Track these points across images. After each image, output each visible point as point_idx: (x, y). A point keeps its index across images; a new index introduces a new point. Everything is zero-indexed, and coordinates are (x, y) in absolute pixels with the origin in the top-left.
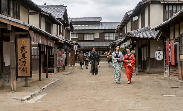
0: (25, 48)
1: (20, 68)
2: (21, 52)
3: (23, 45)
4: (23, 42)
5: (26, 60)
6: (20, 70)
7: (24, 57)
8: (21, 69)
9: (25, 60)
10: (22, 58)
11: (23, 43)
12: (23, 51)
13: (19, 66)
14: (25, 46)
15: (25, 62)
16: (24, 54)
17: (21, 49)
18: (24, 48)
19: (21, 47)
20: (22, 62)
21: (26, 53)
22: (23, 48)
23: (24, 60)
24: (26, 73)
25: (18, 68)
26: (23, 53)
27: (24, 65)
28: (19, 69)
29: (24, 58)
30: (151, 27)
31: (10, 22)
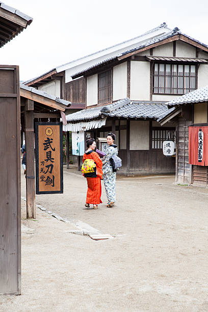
0: (52, 142)
1: (42, 177)
2: (45, 149)
3: (48, 137)
4: (49, 131)
5: (53, 164)
6: (42, 180)
7: (50, 157)
8: (45, 179)
9: (51, 163)
10: (47, 160)
11: (47, 133)
12: (47, 148)
13: (40, 175)
14: (52, 139)
15: (52, 166)
16: (50, 152)
17: (44, 144)
18: (50, 143)
19: (46, 141)
20: (46, 166)
21: (54, 150)
22: (48, 142)
23: (49, 163)
24: (53, 186)
25: (40, 177)
26: (48, 150)
27: (51, 172)
28: (40, 180)
29: (50, 159)
30: (131, 99)
31: (32, 96)
